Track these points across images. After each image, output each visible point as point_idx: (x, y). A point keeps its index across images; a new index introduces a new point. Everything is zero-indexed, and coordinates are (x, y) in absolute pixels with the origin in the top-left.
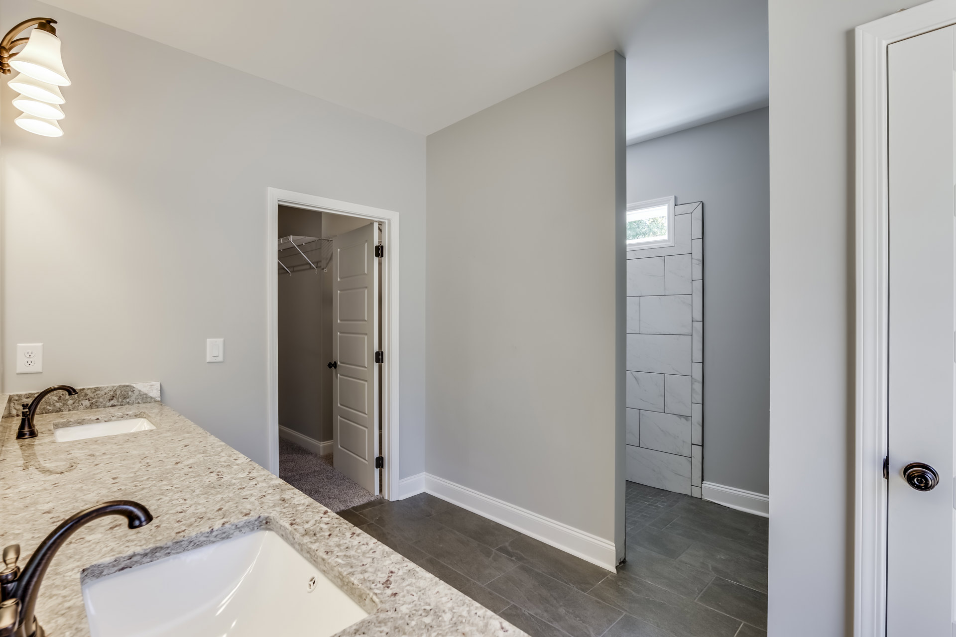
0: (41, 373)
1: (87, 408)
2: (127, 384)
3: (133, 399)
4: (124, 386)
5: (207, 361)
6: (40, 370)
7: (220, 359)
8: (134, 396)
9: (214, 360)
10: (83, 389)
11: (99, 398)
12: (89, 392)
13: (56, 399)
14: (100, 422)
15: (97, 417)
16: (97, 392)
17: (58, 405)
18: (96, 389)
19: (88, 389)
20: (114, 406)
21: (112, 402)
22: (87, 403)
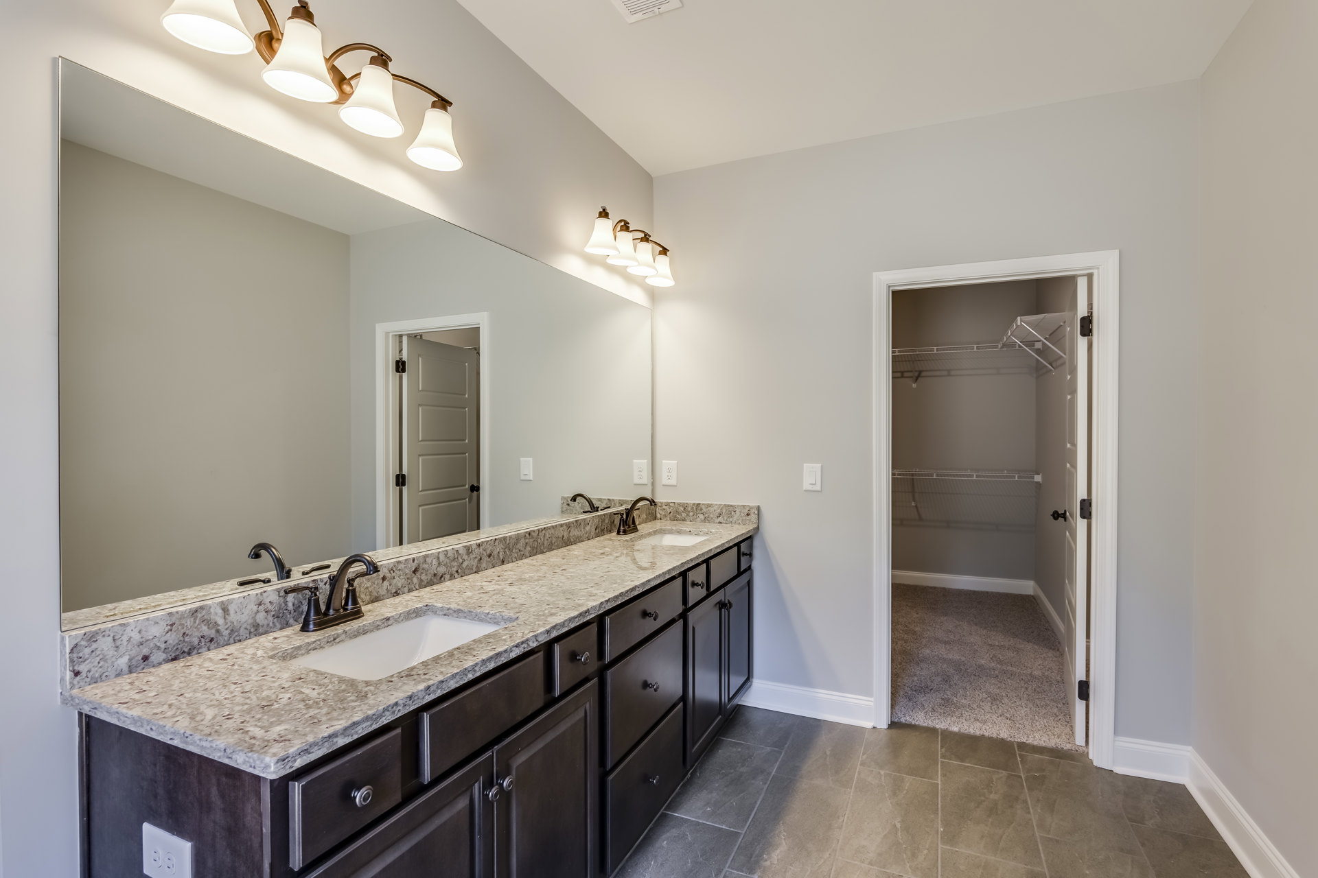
0: (676, 486)
1: (702, 521)
2: (731, 504)
3: (735, 519)
4: (728, 506)
5: (804, 489)
6: (675, 483)
7: (818, 487)
8: (736, 516)
9: (810, 488)
10: (699, 504)
11: (710, 513)
12: (703, 507)
13: (682, 509)
14: (691, 534)
15: (691, 530)
16: (709, 508)
17: (684, 515)
18: (709, 506)
19: (703, 504)
20: (721, 523)
21: (719, 519)
22: (701, 517)
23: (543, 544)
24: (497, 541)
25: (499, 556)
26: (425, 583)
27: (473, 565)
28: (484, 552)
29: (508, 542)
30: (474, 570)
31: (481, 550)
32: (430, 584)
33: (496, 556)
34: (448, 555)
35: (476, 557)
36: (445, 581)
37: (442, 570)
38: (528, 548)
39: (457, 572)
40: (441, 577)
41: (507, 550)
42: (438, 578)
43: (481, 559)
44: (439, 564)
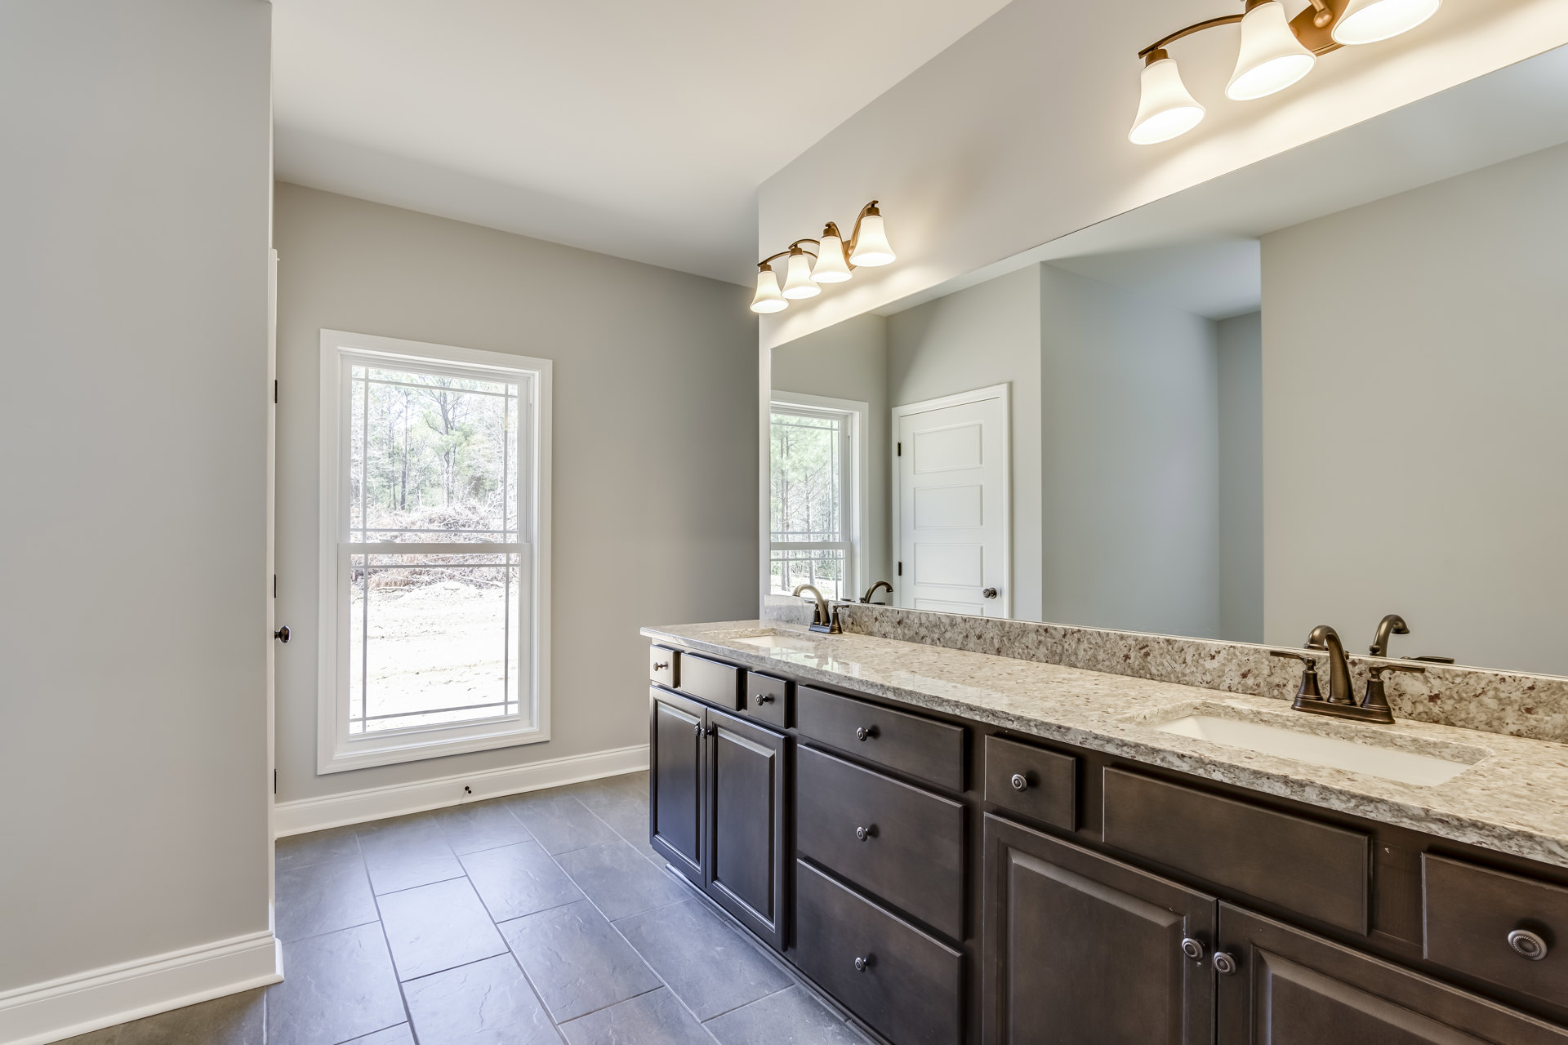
23: (1076, 654)
24: (990, 624)
25: (992, 642)
26: (907, 637)
27: (957, 640)
28: (972, 631)
29: (1007, 629)
30: (959, 645)
31: (968, 626)
32: (911, 640)
33: (988, 641)
34: (930, 619)
35: (961, 633)
36: (925, 643)
37: (923, 631)
38: (1043, 649)
39: (939, 639)
40: (923, 638)
41: (1005, 639)
42: (920, 638)
43: (967, 636)
44: (921, 624)
